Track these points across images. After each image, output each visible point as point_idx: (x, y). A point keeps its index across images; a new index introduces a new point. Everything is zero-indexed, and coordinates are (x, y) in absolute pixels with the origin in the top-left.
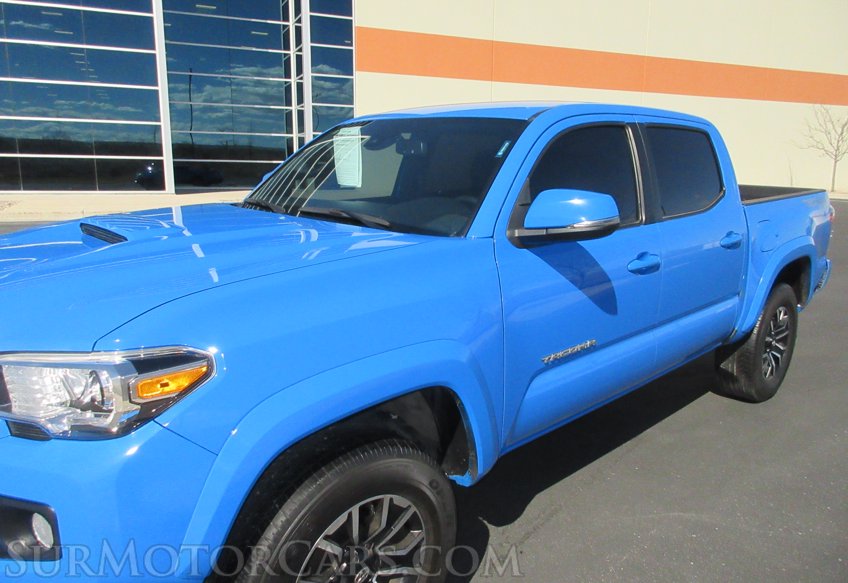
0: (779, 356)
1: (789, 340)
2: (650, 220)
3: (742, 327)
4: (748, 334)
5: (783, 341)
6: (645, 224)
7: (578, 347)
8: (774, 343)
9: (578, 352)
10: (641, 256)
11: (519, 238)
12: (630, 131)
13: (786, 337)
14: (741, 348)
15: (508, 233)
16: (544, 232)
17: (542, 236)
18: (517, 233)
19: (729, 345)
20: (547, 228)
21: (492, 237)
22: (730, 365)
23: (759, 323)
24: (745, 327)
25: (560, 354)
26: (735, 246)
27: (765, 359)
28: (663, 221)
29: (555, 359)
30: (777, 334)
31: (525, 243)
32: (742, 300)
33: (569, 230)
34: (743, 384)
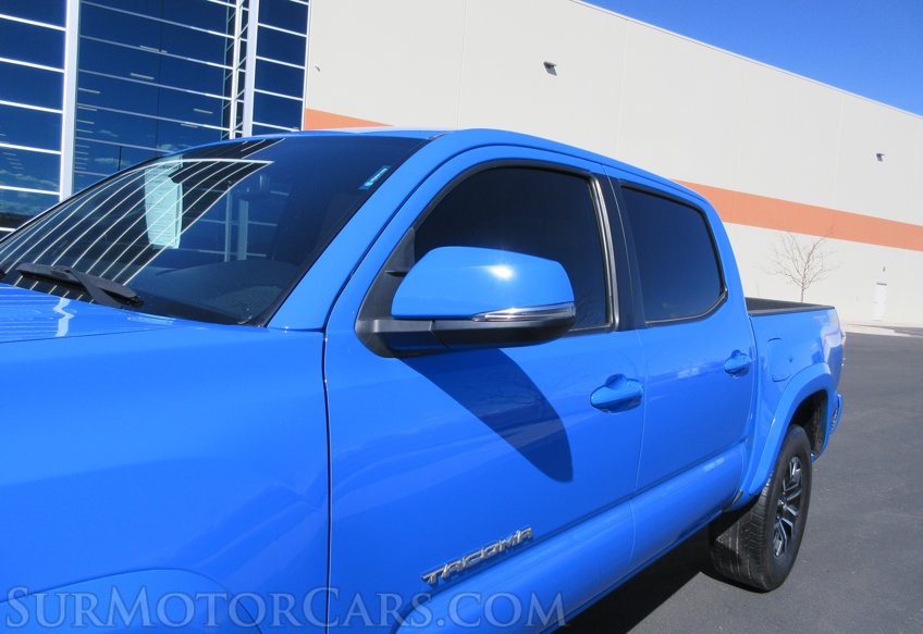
0: (791, 524)
1: (802, 502)
2: (627, 324)
3: (747, 487)
4: (756, 498)
5: (795, 503)
6: (620, 329)
7: (497, 546)
8: (785, 507)
9: (498, 554)
10: (613, 381)
11: (383, 336)
12: (597, 186)
13: (798, 499)
14: (746, 515)
15: (359, 324)
16: (428, 326)
17: (426, 333)
18: (376, 326)
19: (731, 513)
20: (434, 319)
21: (323, 330)
22: (730, 539)
23: (769, 480)
24: (753, 489)
25: (463, 562)
26: (740, 371)
27: (776, 531)
28: (643, 327)
29: (452, 574)
30: (788, 494)
31: (393, 345)
32: (749, 448)
33: (475, 324)
34: (747, 567)
